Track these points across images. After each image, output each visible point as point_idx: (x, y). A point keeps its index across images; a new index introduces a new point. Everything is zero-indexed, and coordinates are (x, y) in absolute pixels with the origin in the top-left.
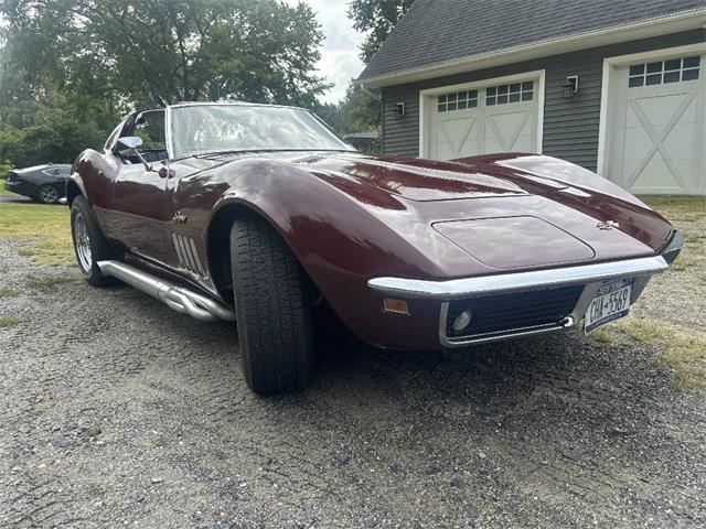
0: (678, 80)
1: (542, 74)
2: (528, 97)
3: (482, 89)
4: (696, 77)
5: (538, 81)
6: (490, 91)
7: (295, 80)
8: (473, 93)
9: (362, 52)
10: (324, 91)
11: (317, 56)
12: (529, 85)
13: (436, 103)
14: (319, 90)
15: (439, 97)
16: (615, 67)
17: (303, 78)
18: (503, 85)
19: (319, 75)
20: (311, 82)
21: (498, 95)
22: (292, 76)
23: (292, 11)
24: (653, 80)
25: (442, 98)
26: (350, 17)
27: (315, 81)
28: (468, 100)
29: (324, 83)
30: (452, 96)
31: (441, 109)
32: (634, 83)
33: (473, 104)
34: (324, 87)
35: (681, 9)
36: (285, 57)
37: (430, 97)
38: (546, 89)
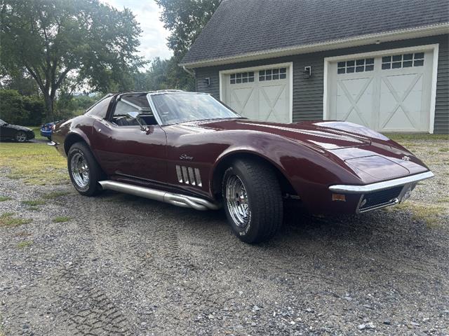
0: (363, 71)
1: (291, 65)
2: (283, 77)
3: (257, 71)
4: (372, 69)
5: (289, 68)
6: (261, 72)
7: (125, 58)
8: (252, 74)
9: (168, 42)
10: (144, 65)
11: (137, 43)
12: (284, 70)
13: (229, 79)
14: (141, 64)
15: (231, 75)
16: (330, 63)
17: (129, 56)
18: (270, 70)
19: (139, 55)
20: (135, 59)
21: (266, 75)
22: (122, 55)
23: (120, 13)
24: (350, 70)
25: (233, 76)
26: (162, 21)
27: (138, 59)
28: (248, 77)
29: (143, 60)
30: (239, 75)
31: (232, 82)
32: (340, 71)
33: (252, 80)
34: (144, 63)
35: (365, 33)
36: (117, 43)
37: (225, 75)
38: (294, 73)
